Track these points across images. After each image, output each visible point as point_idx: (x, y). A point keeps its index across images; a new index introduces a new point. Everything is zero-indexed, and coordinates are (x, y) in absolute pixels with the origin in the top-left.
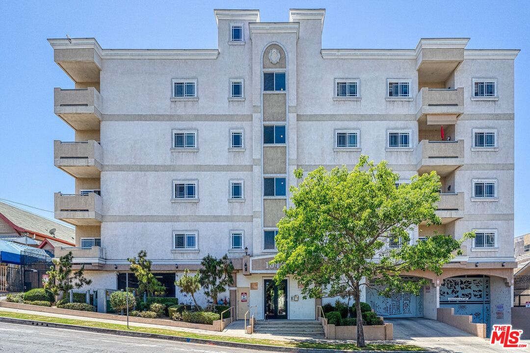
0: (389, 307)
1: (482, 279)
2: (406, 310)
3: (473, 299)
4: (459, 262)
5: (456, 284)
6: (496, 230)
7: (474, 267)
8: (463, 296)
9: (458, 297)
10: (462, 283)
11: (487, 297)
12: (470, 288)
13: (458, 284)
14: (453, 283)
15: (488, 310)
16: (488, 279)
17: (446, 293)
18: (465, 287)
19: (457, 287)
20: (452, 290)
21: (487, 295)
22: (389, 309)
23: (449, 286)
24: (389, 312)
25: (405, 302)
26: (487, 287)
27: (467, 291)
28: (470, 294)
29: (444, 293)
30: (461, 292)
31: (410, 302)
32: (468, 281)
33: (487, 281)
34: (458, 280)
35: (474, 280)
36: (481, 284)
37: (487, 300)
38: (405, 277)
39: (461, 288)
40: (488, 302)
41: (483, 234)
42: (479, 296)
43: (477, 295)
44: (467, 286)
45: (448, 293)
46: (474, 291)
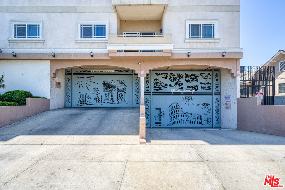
0: (101, 97)
1: (211, 73)
2: (120, 100)
3: (200, 90)
4: (163, 51)
5: (180, 77)
6: (216, 21)
7: (186, 57)
8: (188, 88)
9: (182, 88)
10: (187, 76)
11: (217, 89)
12: (197, 81)
13: (182, 77)
14: (177, 76)
15: (218, 101)
16: (217, 72)
17: (168, 85)
18: (190, 80)
19: (181, 80)
20: (175, 82)
21: (217, 87)
22: (100, 99)
23: (172, 78)
24: (100, 101)
25: (119, 93)
26: (217, 80)
27: (193, 84)
28: (197, 86)
29: (166, 85)
30: (185, 85)
31: (125, 93)
32: (195, 75)
33: (217, 75)
34: (183, 73)
35: (201, 74)
36: (210, 77)
37: (217, 92)
38: (119, 70)
39: (186, 80)
40: (219, 94)
41: (200, 25)
42: (207, 88)
43: (206, 87)
44: (193, 79)
45: (170, 85)
46: (201, 83)
